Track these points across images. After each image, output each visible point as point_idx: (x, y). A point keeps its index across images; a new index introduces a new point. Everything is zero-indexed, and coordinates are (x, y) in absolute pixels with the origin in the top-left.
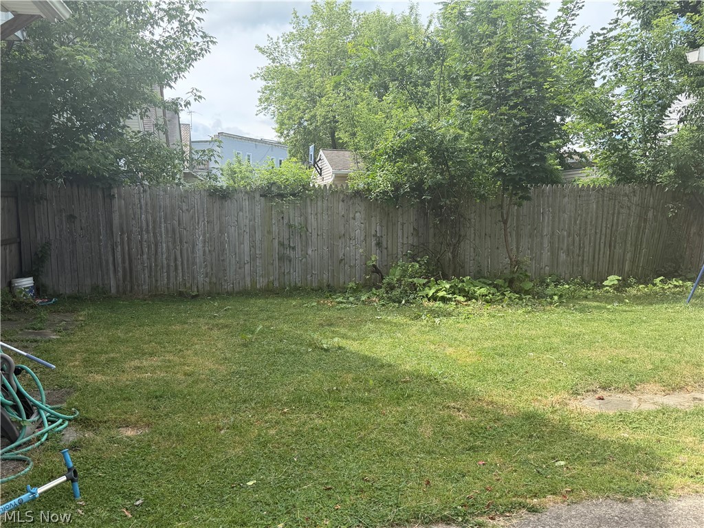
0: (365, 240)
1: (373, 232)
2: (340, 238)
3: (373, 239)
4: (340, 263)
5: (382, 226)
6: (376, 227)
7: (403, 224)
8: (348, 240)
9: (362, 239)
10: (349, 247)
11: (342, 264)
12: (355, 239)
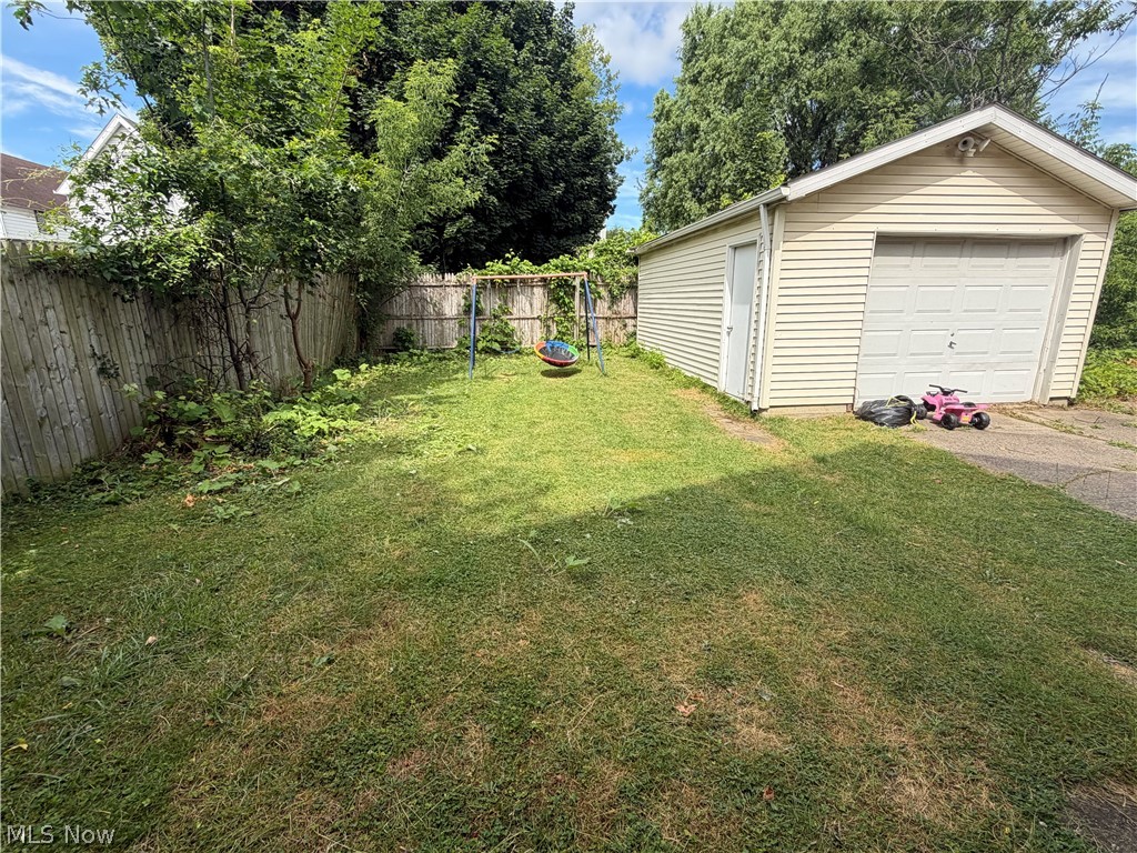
0: (77, 366)
1: (88, 351)
2: (26, 369)
3: (91, 363)
4: (41, 426)
5: (99, 336)
6: (90, 341)
7: (129, 328)
8: (45, 372)
9: (72, 365)
10: (52, 387)
11: (47, 428)
12: (58, 368)
